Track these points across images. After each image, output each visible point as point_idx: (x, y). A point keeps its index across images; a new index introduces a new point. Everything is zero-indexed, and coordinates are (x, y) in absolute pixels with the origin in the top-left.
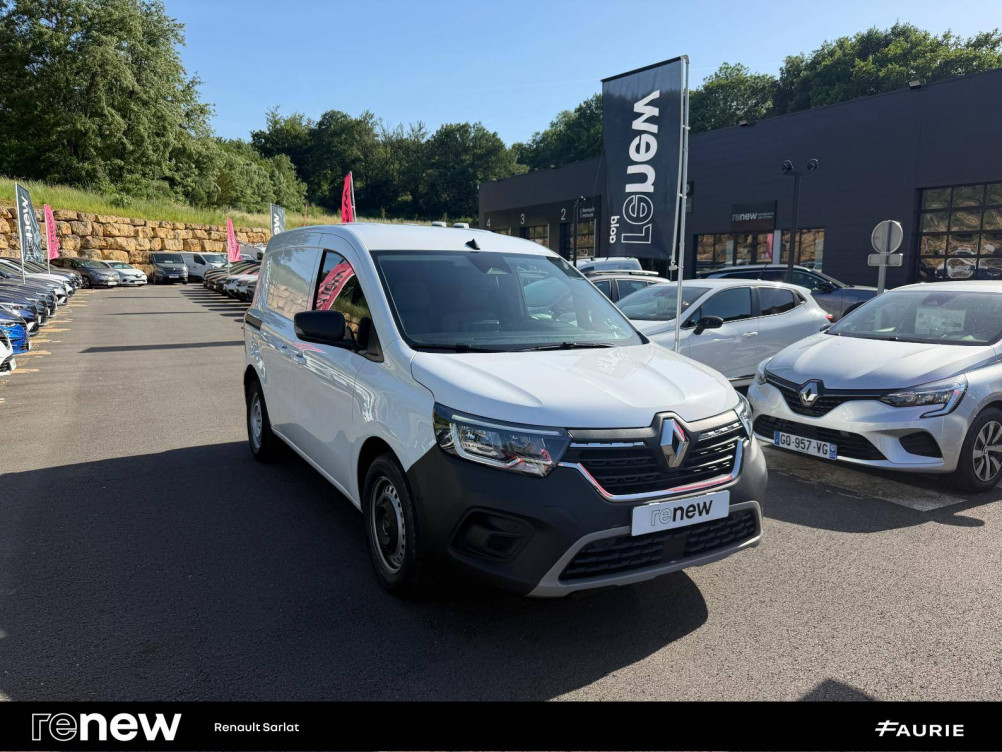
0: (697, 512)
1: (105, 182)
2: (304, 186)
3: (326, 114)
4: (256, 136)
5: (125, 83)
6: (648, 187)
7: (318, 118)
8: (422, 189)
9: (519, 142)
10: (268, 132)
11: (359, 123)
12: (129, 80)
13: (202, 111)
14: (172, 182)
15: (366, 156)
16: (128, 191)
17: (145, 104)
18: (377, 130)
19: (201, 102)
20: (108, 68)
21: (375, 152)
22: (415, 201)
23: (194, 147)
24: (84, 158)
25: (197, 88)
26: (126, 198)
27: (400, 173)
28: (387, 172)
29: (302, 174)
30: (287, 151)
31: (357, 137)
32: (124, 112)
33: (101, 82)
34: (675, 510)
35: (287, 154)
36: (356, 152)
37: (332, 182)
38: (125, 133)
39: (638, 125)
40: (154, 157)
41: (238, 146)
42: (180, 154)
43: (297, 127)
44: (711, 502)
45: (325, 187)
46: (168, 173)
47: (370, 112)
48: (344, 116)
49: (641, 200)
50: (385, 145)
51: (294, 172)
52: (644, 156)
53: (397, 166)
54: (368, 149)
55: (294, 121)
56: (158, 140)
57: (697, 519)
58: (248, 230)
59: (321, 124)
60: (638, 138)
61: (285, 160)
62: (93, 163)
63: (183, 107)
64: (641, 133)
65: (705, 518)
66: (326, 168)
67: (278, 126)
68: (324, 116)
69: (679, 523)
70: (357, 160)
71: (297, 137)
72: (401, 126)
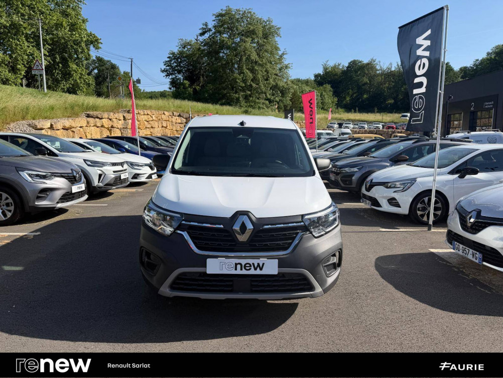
0: (252, 268)
1: (243, 103)
2: (336, 99)
3: (351, 62)
4: (316, 76)
5: (253, 58)
6: (423, 90)
7: (347, 65)
8: (400, 97)
9: (465, 66)
10: (322, 74)
11: (368, 64)
12: (254, 56)
13: (287, 67)
14: (270, 101)
15: (370, 81)
16: (251, 106)
17: (262, 65)
18: (378, 67)
19: (286, 63)
20: (246, 52)
21: (376, 78)
22: (396, 103)
23: (281, 84)
24: (236, 92)
25: (285, 56)
26: (250, 109)
27: (389, 88)
28: (382, 89)
29: (336, 94)
30: (329, 83)
31: (367, 72)
32: (252, 71)
33: (244, 58)
34: (236, 264)
35: (329, 84)
36: (366, 80)
37: (352, 96)
38: (252, 80)
39: (420, 52)
40: (264, 90)
41: (307, 82)
42: (275, 87)
43: (336, 70)
44: (263, 264)
45: (348, 99)
46: (269, 97)
47: (374, 59)
48: (360, 62)
49: (420, 98)
50: (382, 74)
51: (331, 93)
52: (422, 72)
53: (387, 85)
54: (371, 78)
55: (335, 67)
56: (265, 82)
57: (252, 272)
58: (301, 122)
59: (348, 67)
60: (420, 61)
61: (328, 87)
62: (239, 95)
63: (279, 66)
64: (421, 57)
65: (258, 272)
66: (349, 89)
67: (328, 71)
68: (350, 63)
69: (239, 272)
70: (366, 83)
71: (336, 75)
72: (391, 64)
